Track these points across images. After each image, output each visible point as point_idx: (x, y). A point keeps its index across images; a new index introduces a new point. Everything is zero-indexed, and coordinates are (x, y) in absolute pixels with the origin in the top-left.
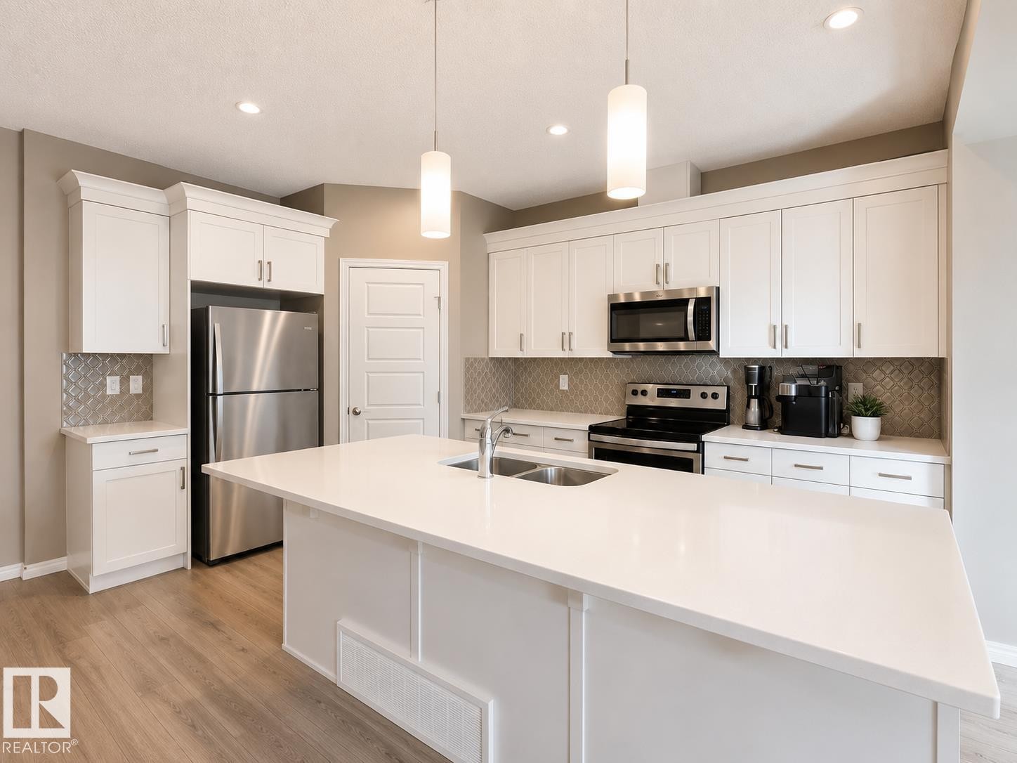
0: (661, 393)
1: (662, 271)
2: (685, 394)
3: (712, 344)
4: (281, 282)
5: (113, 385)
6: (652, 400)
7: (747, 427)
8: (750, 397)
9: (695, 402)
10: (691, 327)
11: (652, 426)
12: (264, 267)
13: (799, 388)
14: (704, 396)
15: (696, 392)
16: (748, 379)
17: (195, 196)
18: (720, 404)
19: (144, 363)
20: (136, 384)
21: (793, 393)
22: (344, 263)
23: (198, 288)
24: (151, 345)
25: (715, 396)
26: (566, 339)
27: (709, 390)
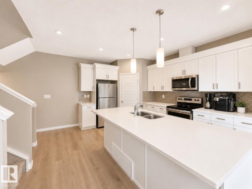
0: (185, 99)
1: (184, 72)
2: (191, 100)
3: (196, 89)
4: (110, 79)
5: (85, 96)
6: (183, 101)
7: (206, 108)
8: (207, 101)
9: (193, 101)
10: (190, 85)
11: (183, 107)
12: (107, 76)
13: (219, 99)
14: (195, 100)
15: (193, 99)
16: (206, 96)
17: (97, 65)
18: (200, 102)
19: (90, 93)
20: (88, 96)
21: (218, 100)
22: (120, 74)
23: (97, 80)
24: (91, 90)
25: (198, 100)
26: (163, 87)
27: (197, 99)
